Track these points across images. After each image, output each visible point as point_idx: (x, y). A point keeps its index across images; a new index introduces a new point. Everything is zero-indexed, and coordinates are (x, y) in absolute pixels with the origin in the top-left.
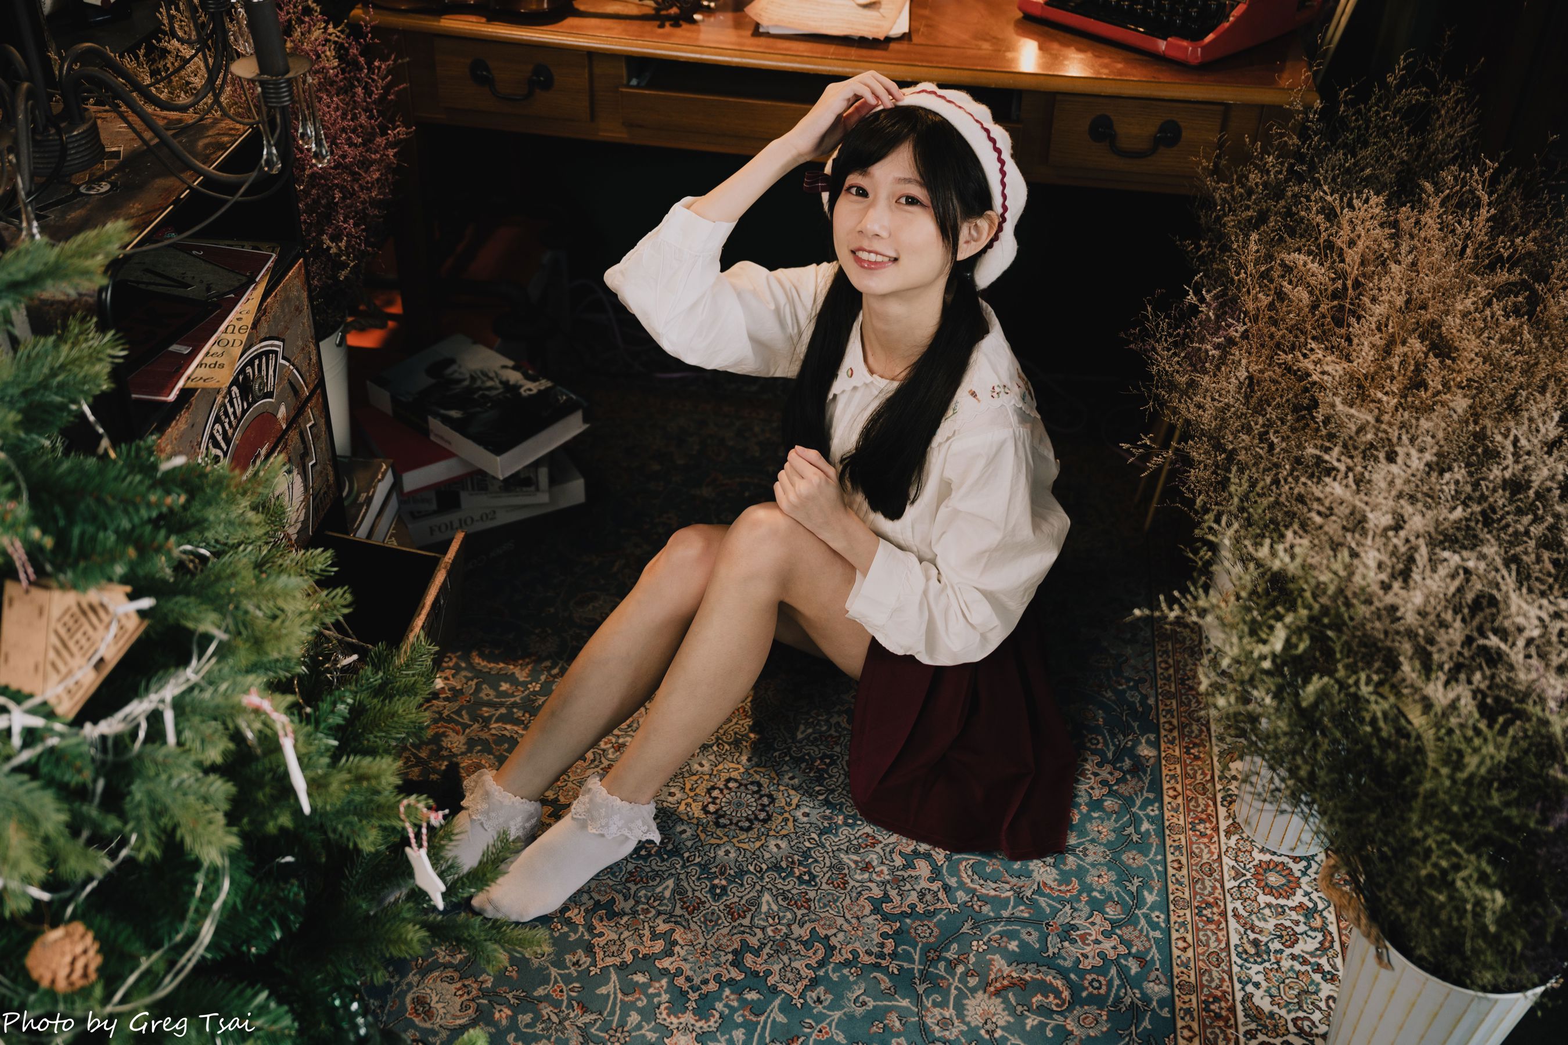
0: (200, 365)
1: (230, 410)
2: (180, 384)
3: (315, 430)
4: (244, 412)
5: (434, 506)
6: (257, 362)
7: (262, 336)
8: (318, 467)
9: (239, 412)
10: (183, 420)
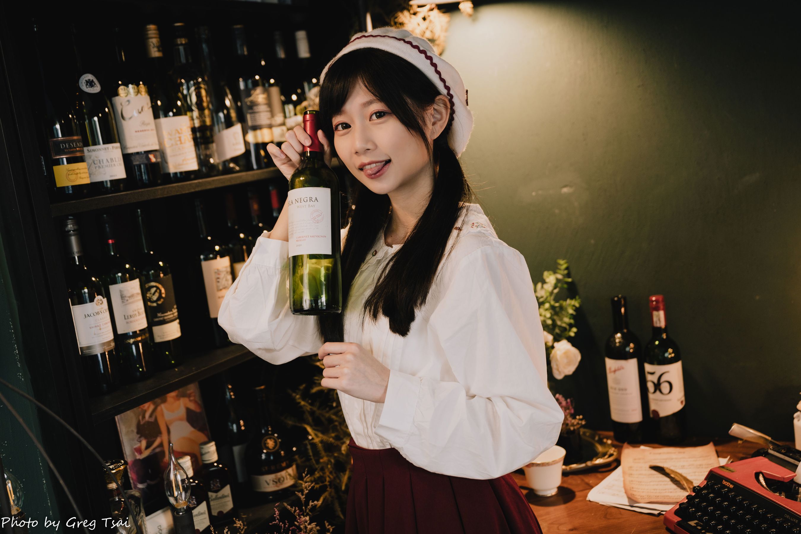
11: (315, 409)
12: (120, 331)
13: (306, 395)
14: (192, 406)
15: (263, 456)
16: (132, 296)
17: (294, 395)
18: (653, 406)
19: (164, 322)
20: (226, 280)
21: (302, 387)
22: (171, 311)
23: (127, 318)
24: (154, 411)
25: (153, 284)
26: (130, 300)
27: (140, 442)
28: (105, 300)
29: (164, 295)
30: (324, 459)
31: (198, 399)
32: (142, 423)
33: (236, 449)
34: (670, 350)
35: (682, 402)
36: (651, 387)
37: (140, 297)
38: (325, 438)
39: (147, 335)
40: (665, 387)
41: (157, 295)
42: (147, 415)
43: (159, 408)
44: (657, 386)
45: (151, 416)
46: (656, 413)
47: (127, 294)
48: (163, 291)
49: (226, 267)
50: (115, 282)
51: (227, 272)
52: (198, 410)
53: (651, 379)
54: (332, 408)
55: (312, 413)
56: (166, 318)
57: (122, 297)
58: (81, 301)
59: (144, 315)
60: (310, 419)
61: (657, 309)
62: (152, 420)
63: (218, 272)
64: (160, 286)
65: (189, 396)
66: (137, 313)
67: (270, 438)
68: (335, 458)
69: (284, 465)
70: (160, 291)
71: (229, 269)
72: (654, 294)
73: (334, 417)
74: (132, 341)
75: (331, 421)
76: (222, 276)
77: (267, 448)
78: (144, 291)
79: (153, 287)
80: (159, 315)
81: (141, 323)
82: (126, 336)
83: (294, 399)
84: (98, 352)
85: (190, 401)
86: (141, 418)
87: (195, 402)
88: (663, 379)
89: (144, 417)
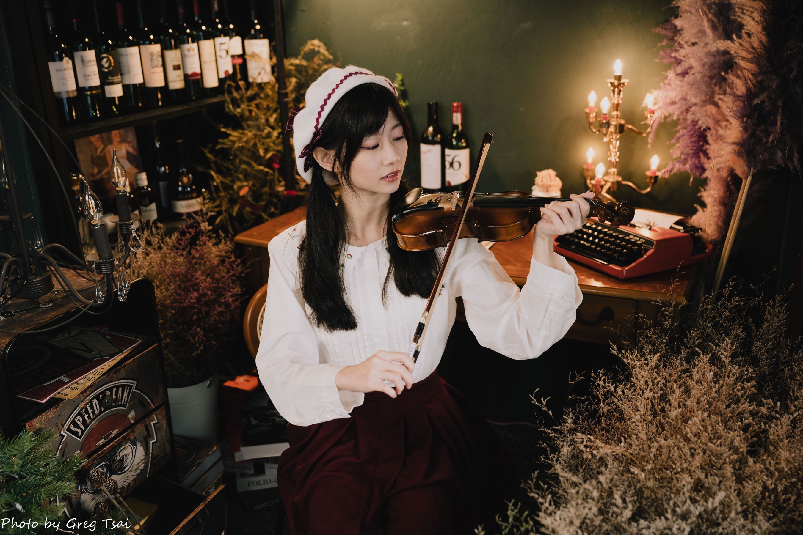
0: (68, 388)
1: (90, 411)
2: (51, 396)
3: (157, 426)
4: (101, 412)
5: (252, 472)
6: (115, 389)
7: (120, 377)
8: (158, 444)
9: (97, 412)
10: (52, 413)
11: (218, 160)
12: (81, 85)
13: (211, 151)
14: (131, 150)
15: (180, 189)
16: (89, 61)
17: (203, 149)
18: (448, 178)
19: (112, 83)
20: (158, 61)
21: (210, 146)
22: (117, 76)
23: (86, 76)
24: (104, 149)
25: (104, 55)
26: (89, 64)
27: (93, 169)
28: (70, 61)
29: (113, 64)
30: (222, 194)
31: (135, 145)
32: (95, 156)
33: (162, 184)
34: (463, 141)
35: (467, 177)
36: (447, 165)
37: (95, 63)
38: (224, 180)
39: (100, 91)
40: (456, 165)
41: (108, 63)
42: (99, 151)
43: (107, 148)
44: (451, 164)
45: (101, 152)
46: (449, 183)
47: (86, 59)
48: (112, 61)
49: (158, 52)
50: (77, 50)
51: (159, 56)
52: (135, 153)
53: (448, 159)
54: (229, 160)
55: (215, 163)
56: (114, 81)
57: (83, 61)
58: (53, 60)
59: (98, 76)
60: (215, 168)
61: (457, 112)
62: (102, 155)
63: (152, 54)
64: (110, 58)
65: (129, 142)
66: (93, 73)
67: (185, 177)
68: (230, 194)
69: (194, 195)
70: (110, 61)
71: (160, 54)
72: (455, 101)
73: (230, 166)
74: (89, 93)
75: (228, 170)
76: (155, 57)
77: (182, 182)
78: (99, 60)
79: (105, 57)
80: (110, 78)
81: (95, 81)
82: (84, 89)
83: (203, 154)
84: (64, 96)
85: (130, 146)
86: (94, 152)
87: (133, 147)
88: (455, 160)
89: (96, 152)
